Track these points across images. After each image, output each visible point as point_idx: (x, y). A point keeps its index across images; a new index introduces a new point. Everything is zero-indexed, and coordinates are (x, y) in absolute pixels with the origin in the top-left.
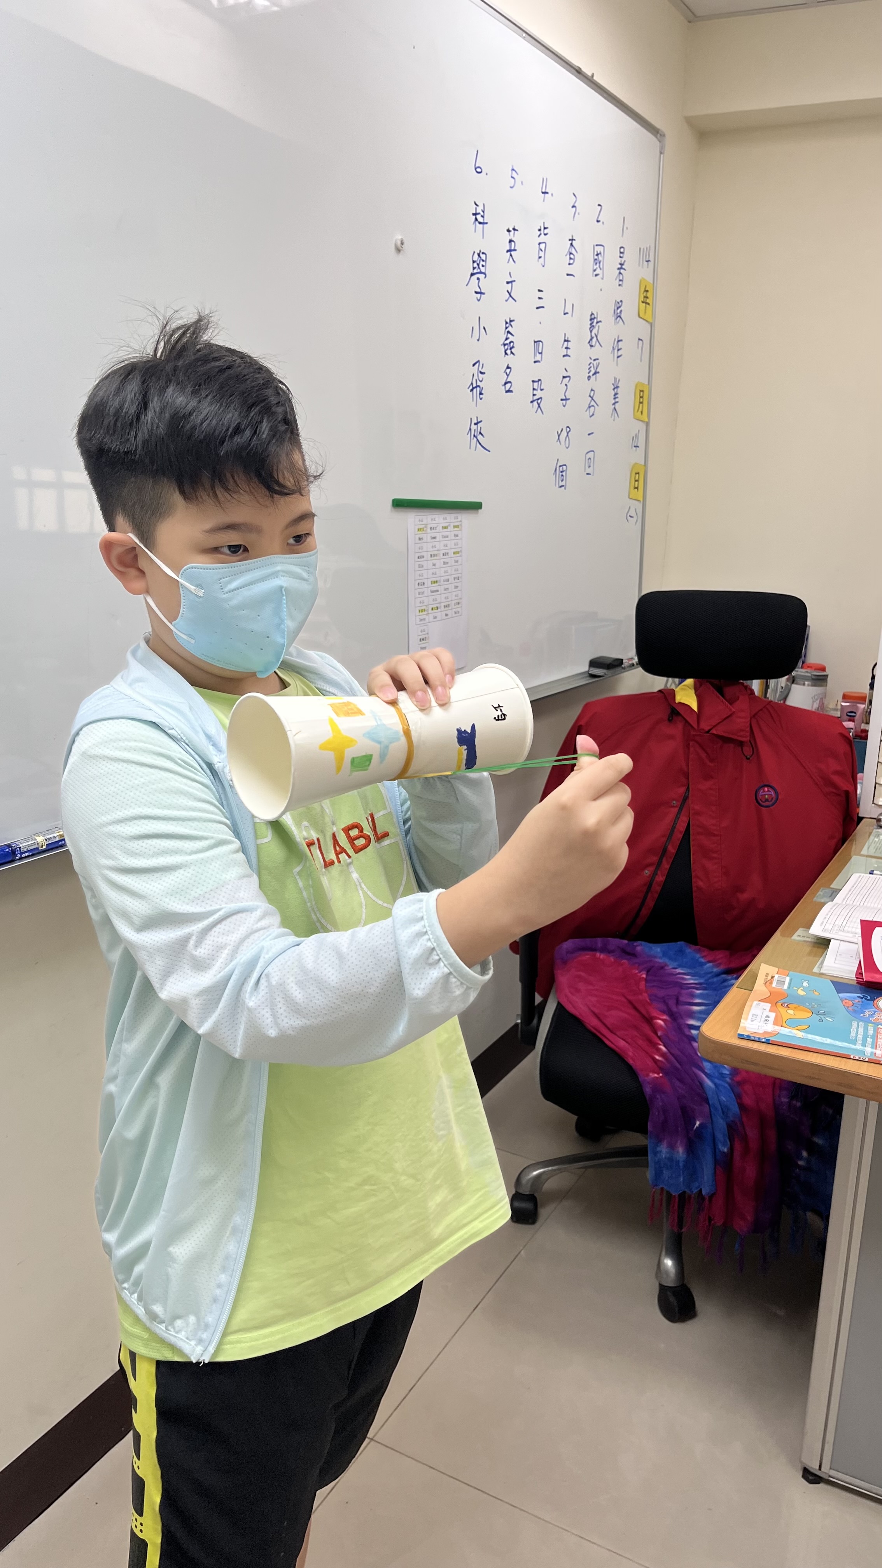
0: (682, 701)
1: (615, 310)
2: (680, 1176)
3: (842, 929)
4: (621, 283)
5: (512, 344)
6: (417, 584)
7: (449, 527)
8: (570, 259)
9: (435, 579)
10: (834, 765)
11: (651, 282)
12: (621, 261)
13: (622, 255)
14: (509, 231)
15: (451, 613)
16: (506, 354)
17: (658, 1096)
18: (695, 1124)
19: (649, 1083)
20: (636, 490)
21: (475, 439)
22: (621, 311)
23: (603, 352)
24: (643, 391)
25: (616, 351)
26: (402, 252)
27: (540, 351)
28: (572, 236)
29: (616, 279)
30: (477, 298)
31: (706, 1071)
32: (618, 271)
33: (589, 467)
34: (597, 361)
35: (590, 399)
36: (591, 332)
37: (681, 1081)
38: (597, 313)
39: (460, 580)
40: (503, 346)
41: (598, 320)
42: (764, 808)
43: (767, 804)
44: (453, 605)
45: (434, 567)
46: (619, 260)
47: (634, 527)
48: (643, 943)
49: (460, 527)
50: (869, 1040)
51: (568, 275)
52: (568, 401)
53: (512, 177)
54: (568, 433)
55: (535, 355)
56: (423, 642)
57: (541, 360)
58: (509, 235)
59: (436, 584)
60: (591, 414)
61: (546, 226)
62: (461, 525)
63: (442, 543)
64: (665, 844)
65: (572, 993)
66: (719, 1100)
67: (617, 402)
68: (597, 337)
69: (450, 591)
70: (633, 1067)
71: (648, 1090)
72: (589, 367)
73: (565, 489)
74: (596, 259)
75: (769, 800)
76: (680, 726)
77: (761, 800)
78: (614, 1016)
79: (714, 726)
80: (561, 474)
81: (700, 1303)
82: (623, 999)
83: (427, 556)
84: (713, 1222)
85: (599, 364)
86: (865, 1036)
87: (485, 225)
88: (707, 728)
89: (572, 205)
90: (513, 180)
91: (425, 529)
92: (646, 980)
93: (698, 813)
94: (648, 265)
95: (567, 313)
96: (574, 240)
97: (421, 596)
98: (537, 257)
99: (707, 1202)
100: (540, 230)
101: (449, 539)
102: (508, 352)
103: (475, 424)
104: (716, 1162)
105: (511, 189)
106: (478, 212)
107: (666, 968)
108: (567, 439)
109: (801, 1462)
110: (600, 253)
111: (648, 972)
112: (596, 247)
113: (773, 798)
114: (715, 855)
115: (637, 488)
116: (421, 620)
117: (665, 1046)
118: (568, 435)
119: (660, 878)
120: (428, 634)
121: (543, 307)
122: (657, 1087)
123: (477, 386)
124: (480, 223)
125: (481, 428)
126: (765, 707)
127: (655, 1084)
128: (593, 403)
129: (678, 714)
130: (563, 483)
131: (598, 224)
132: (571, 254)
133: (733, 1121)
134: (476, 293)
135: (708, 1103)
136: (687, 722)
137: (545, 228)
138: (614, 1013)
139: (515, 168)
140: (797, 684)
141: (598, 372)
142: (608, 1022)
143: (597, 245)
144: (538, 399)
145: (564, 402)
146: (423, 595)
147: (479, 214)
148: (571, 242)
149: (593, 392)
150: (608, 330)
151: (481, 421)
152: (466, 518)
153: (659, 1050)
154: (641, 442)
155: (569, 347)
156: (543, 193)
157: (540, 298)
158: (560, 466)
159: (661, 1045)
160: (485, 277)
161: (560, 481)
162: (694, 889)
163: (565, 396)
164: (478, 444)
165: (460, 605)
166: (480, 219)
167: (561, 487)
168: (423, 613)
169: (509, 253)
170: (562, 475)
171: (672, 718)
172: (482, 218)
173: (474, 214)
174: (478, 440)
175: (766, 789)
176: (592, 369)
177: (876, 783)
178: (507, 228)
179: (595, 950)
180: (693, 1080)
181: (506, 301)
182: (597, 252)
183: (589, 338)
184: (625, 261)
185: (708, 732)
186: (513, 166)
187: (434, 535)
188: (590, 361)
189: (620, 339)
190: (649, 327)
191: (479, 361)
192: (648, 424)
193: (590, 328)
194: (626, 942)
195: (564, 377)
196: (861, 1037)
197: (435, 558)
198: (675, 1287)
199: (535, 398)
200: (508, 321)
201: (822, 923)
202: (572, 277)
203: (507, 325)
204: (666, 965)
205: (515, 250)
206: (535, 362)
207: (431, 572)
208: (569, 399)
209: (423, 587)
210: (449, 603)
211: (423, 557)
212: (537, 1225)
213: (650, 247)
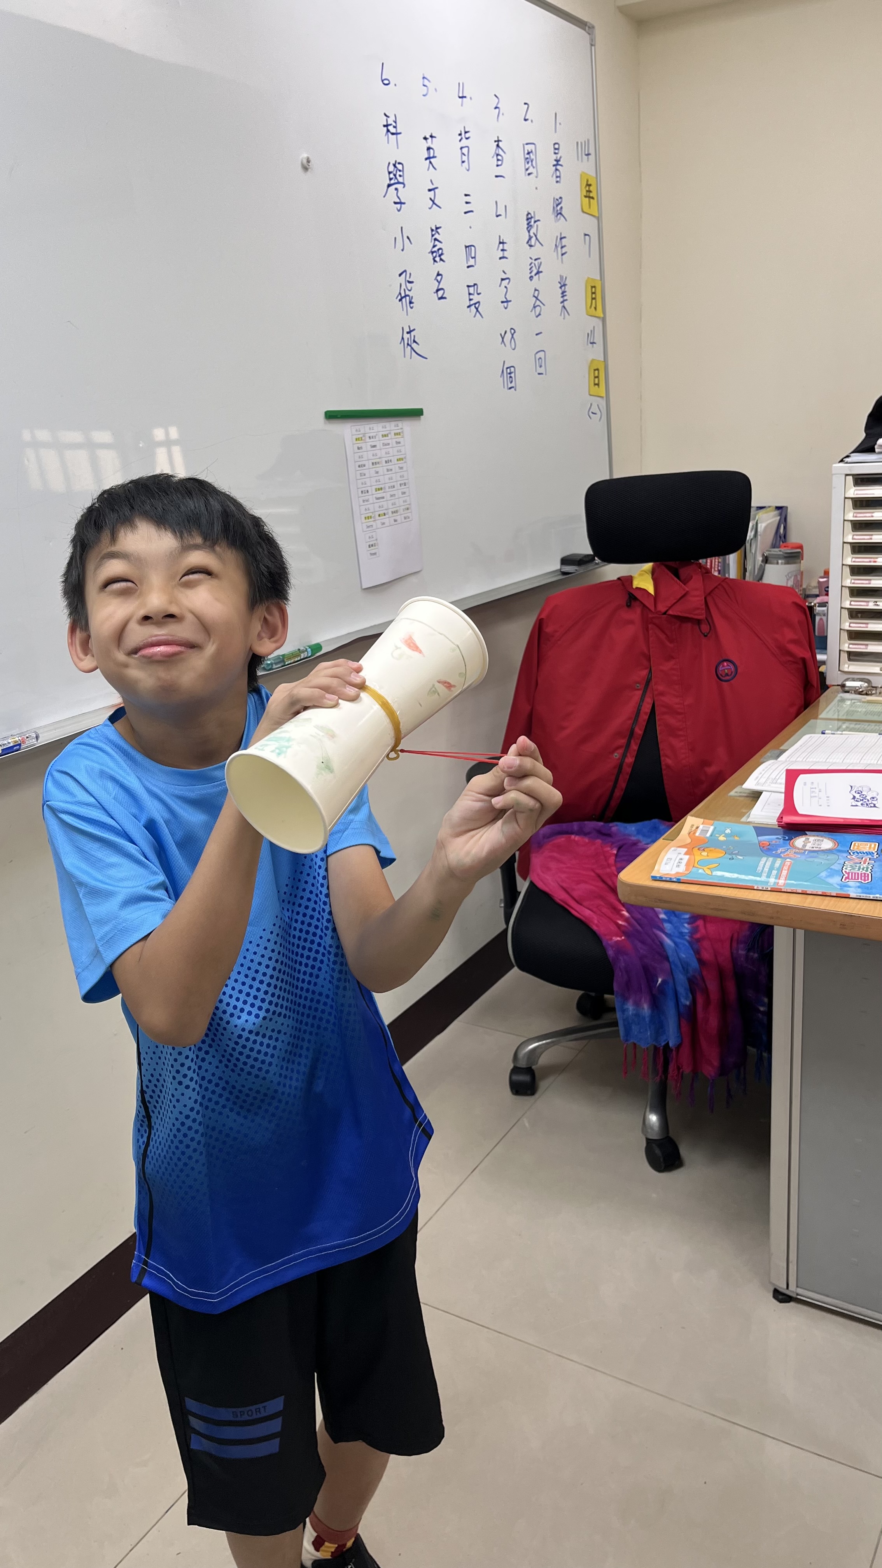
0: (639, 586)
1: (554, 208)
2: (646, 1030)
3: (775, 781)
4: (558, 179)
5: (440, 251)
6: (360, 492)
7: (389, 435)
8: (498, 160)
9: (380, 487)
10: (789, 635)
11: (595, 176)
12: (557, 157)
13: (557, 151)
14: (425, 138)
15: (398, 518)
16: (435, 261)
17: (621, 958)
18: (658, 981)
19: (612, 947)
20: (597, 386)
21: (409, 347)
22: (561, 208)
23: (545, 252)
24: (595, 287)
25: (559, 249)
26: (310, 170)
27: (473, 256)
28: (498, 137)
29: (552, 176)
30: (397, 209)
31: (666, 931)
32: (554, 168)
33: (541, 366)
34: (539, 261)
35: (535, 299)
36: (529, 232)
37: (643, 942)
38: (534, 213)
39: (407, 486)
40: (430, 254)
41: (536, 219)
42: (723, 683)
43: (728, 678)
44: (402, 510)
45: (377, 475)
46: (554, 157)
47: (598, 425)
48: (619, 823)
49: (401, 434)
50: (774, 872)
51: (497, 176)
52: (509, 303)
53: (424, 85)
54: (513, 335)
55: (467, 260)
56: (372, 548)
57: (475, 264)
58: (427, 142)
59: (380, 491)
60: (537, 314)
61: (467, 130)
62: (402, 432)
63: (383, 451)
64: (632, 726)
65: (543, 872)
66: (678, 956)
67: (566, 300)
68: (536, 236)
69: (397, 497)
70: (596, 932)
71: (611, 953)
72: (530, 267)
73: (515, 390)
74: (527, 158)
75: (729, 674)
76: (639, 610)
77: (721, 675)
78: (580, 890)
79: (670, 608)
80: (509, 375)
81: (684, 1151)
82: (593, 874)
83: (368, 464)
84: (681, 1070)
85: (541, 263)
86: (771, 868)
87: (399, 136)
88: (663, 610)
89: (495, 106)
90: (425, 88)
91: (363, 438)
92: (616, 855)
93: (662, 694)
94: (588, 158)
95: (500, 215)
96: (501, 141)
97: (366, 503)
98: (460, 162)
99: (674, 1052)
100: (460, 135)
101: (390, 446)
102: (437, 259)
103: (408, 333)
104: (679, 1015)
105: (424, 97)
106: (389, 123)
107: (640, 844)
108: (513, 340)
109: (771, 1283)
110: (532, 152)
111: (619, 849)
112: (526, 146)
113: (732, 672)
114: (680, 733)
115: (598, 385)
116: (368, 527)
117: (628, 911)
118: (512, 337)
119: (630, 760)
120: (376, 540)
121: (472, 211)
122: (619, 949)
123: (406, 296)
124: (393, 134)
125: (414, 336)
126: (719, 585)
127: (618, 946)
128: (538, 303)
129: (636, 599)
130: (513, 385)
131: (527, 122)
132: (498, 155)
133: (694, 976)
134: (395, 203)
135: (669, 961)
136: (644, 606)
137: (466, 132)
138: (583, 886)
139: (425, 76)
140: (771, 563)
141: (541, 272)
142: (575, 894)
143: (527, 144)
144: (475, 304)
145: (505, 304)
146: (368, 503)
147: (391, 125)
148: (497, 143)
149: (537, 292)
150: (548, 228)
151: (414, 330)
152: (406, 426)
153: (622, 916)
154: (598, 338)
155: (505, 248)
156: (460, 97)
157: (467, 203)
158: (507, 368)
159: (623, 911)
160: (404, 187)
161: (509, 383)
162: (663, 767)
163: (506, 298)
164: (413, 352)
165: (409, 511)
166: (390, 128)
167: (510, 388)
168: (370, 520)
169: (428, 161)
170: (511, 377)
171: (631, 604)
172: (395, 129)
173: (384, 126)
174: (412, 348)
175: (725, 664)
176: (534, 268)
177: (840, 651)
178: (424, 136)
179: (572, 833)
180: (653, 941)
181: (430, 208)
182: (528, 150)
183: (527, 238)
184: (560, 157)
185: (665, 613)
186: (423, 74)
187: (373, 444)
188: (530, 261)
189: (562, 236)
190: (596, 221)
191: (405, 271)
192: (604, 320)
193: (528, 228)
194: (602, 823)
195: (502, 280)
196: (767, 870)
197: (378, 465)
198: (660, 1140)
199: (472, 302)
200: (434, 228)
201: (757, 778)
202: (502, 178)
203: (434, 233)
204: (639, 841)
205: (434, 157)
206: (468, 267)
207: (373, 480)
208: (510, 301)
209: (367, 494)
210: (398, 508)
211: (364, 466)
212: (537, 1095)
213: (588, 140)
